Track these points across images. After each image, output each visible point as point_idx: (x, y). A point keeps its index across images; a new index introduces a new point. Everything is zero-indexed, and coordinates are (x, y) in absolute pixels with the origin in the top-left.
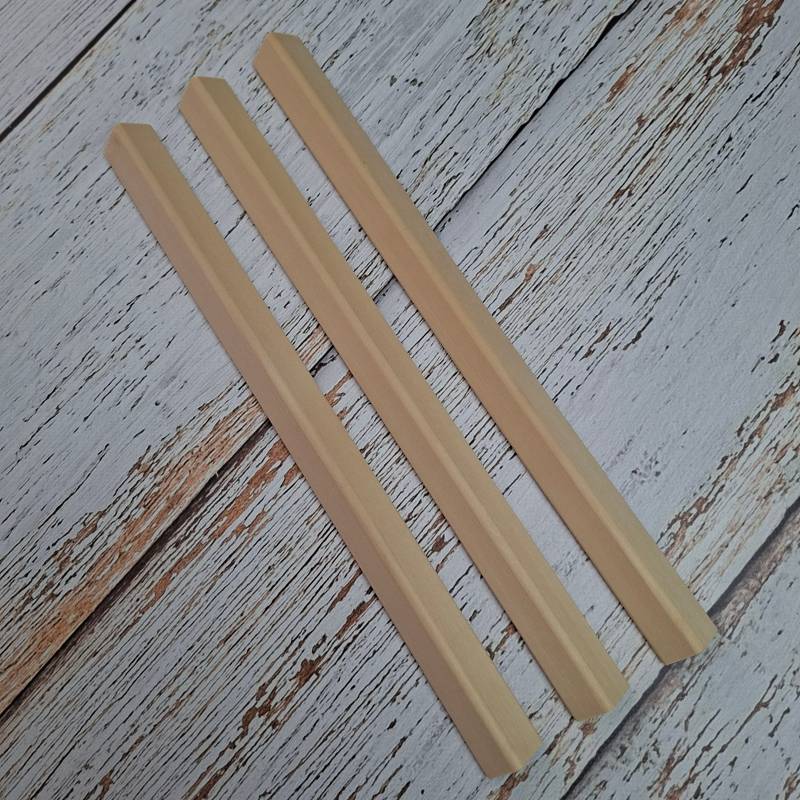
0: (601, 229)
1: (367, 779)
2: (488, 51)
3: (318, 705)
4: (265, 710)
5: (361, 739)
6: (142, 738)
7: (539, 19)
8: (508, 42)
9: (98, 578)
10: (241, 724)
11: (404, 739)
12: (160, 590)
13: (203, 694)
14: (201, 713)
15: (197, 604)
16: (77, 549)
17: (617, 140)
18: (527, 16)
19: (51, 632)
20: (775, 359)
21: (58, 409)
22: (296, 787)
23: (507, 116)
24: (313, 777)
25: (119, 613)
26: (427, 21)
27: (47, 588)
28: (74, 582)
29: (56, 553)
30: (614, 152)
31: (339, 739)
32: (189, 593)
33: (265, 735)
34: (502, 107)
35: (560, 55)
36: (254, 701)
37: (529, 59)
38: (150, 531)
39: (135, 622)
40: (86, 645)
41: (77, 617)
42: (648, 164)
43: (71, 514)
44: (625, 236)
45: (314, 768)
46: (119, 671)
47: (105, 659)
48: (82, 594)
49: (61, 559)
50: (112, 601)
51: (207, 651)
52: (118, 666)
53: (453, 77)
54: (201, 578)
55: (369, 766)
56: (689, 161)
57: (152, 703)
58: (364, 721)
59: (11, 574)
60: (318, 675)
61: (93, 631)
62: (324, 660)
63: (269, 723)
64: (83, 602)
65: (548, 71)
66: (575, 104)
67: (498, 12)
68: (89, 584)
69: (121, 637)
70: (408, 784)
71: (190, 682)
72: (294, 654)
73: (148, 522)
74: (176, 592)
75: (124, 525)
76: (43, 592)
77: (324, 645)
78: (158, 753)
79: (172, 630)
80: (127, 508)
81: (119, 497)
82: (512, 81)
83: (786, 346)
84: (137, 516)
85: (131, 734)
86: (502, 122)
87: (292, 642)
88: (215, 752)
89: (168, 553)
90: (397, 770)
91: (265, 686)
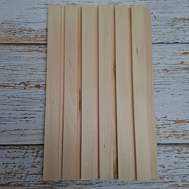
0: (156, 72)
1: (29, 110)
2: (172, 25)
3: (34, 93)
4: (26, 85)
5: (35, 104)
6: (4, 69)
7: (186, 29)
8: (177, 27)
9: (23, 39)
10: (20, 83)
11: (41, 111)
12: (30, 51)
13: (19, 73)
14: (16, 75)
15: (33, 59)
16: (25, 32)
17: (175, 61)
18: (185, 27)
19: (8, 39)
20: (158, 120)
21: (45, 8)
22: (18, 100)
23: (163, 39)
24: (22, 101)
25: (20, 48)
26: (168, 10)
27: (15, 32)
28: (19, 36)
29: (21, 29)
30: (173, 63)
31: (32, 101)
32: (34, 56)
33: (22, 88)
34: (164, 36)
35: (183, 38)
36: (26, 82)
37: (177, 34)
38: (38, 41)
39: (22, 52)
40: (11, 47)
41: (14, 42)
42: (175, 70)
43: (30, 26)
44: (159, 77)
45: (24, 100)
46: (12, 56)
47: (11, 52)
48: (18, 39)
49: (21, 31)
50: (22, 45)
51: (27, 67)
52: (12, 55)
53: (162, 23)
54: (37, 56)
55: (31, 109)
56: (182, 77)
57: (11, 66)
58: (38, 102)
59: (12, 25)
60: (39, 89)
61: (14, 46)
62: (42, 88)
63: (24, 87)
64: (17, 40)
65: (178, 39)
66: (176, 49)
67: (181, 21)
68: (21, 39)
69: (17, 51)
70: (34, 118)
71: (20, 69)
72: (39, 82)
73: (39, 39)
74: (32, 54)
75: (35, 36)
76: (13, 33)
77: (44, 85)
78: (4, 73)
79: (25, 59)
80: (38, 34)
81: (39, 31)
82: (170, 34)
83: (162, 120)
84: (38, 37)
85: (3, 67)
86: (161, 39)
87: (40, 80)
88: (12, 82)
89: (37, 47)
90: (35, 114)
91: (29, 81)
